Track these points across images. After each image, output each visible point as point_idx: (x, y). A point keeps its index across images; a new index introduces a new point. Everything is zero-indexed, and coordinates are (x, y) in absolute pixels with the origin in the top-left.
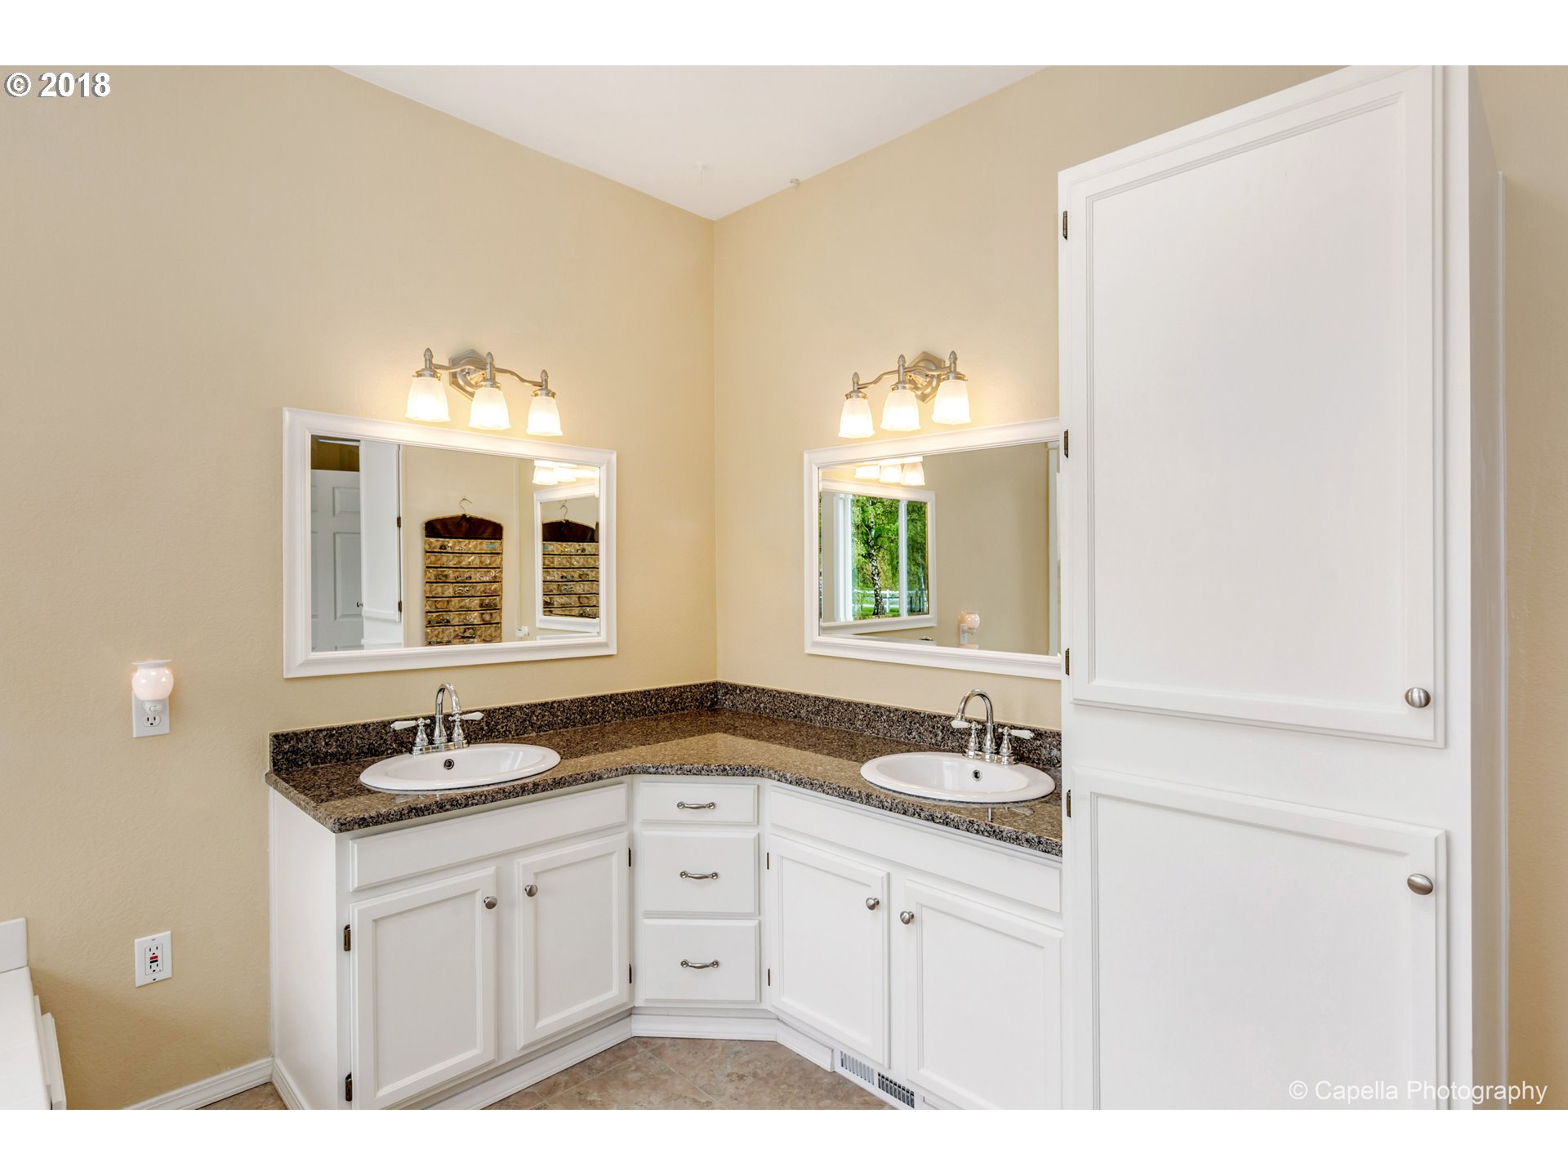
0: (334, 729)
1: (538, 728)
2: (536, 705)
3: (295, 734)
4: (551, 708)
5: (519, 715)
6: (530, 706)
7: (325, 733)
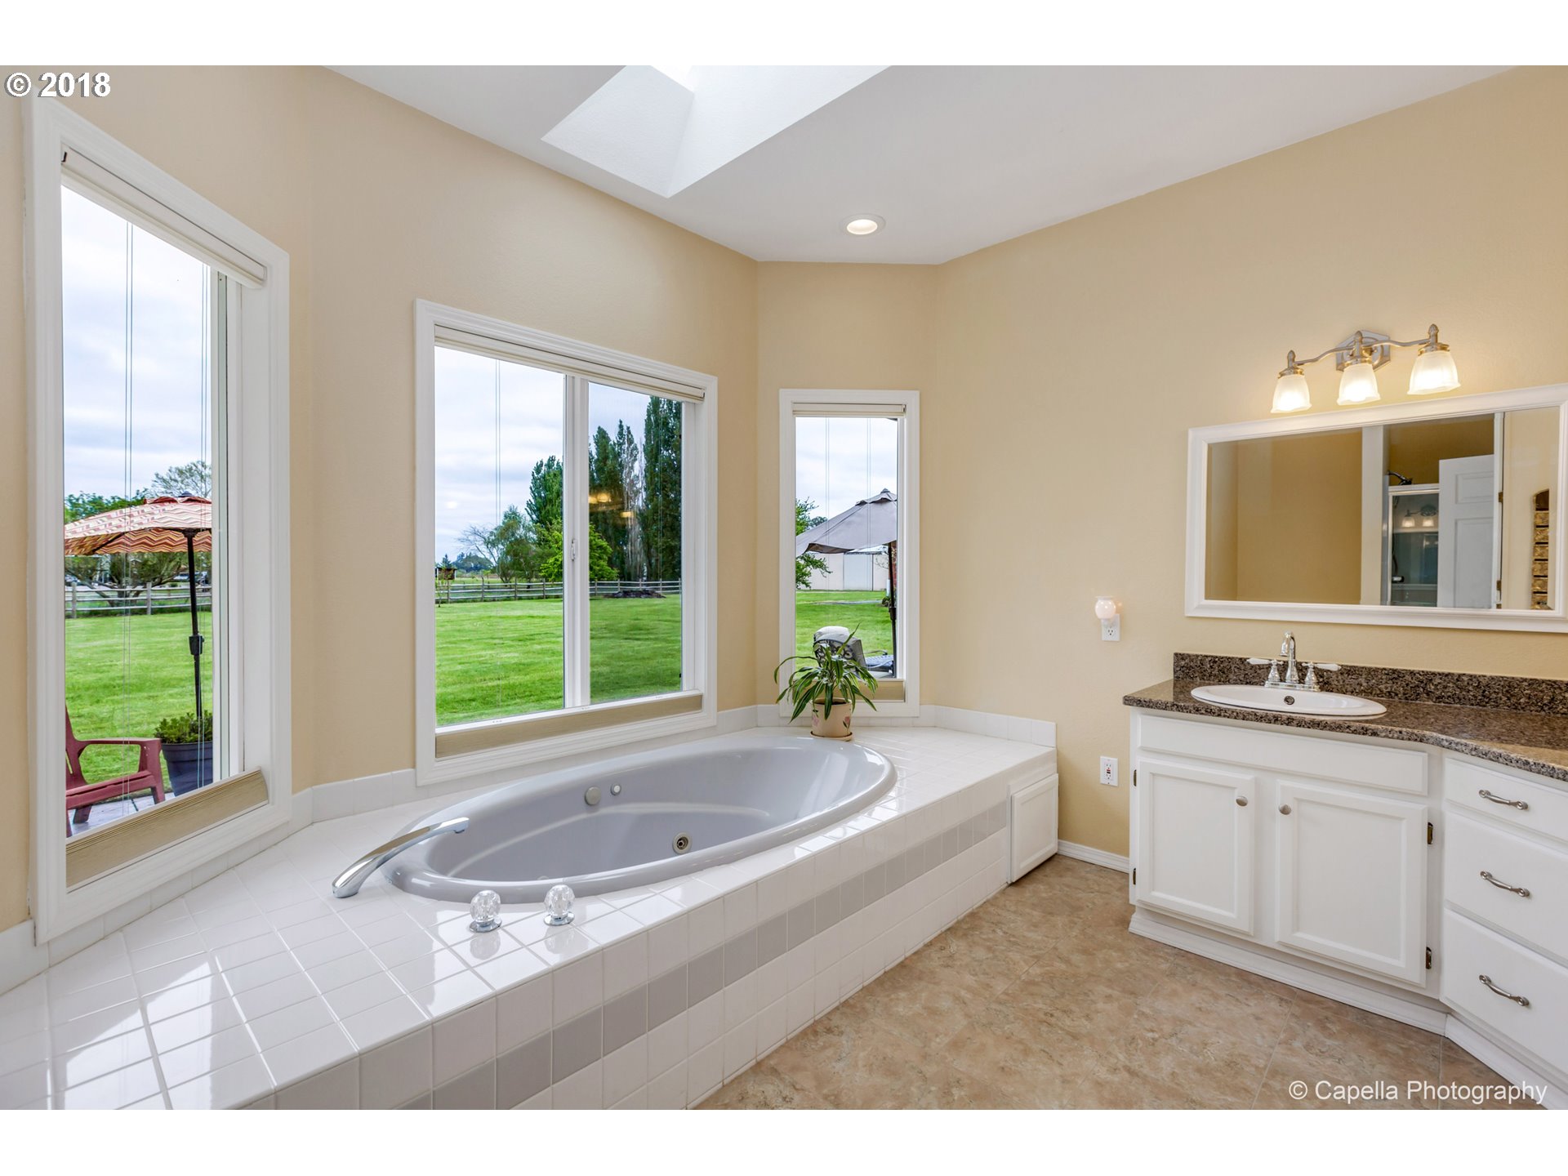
0: (1217, 657)
1: (1437, 698)
2: (1434, 674)
3: (1189, 655)
4: (1458, 680)
5: (1410, 679)
6: (1426, 673)
7: (1210, 659)
